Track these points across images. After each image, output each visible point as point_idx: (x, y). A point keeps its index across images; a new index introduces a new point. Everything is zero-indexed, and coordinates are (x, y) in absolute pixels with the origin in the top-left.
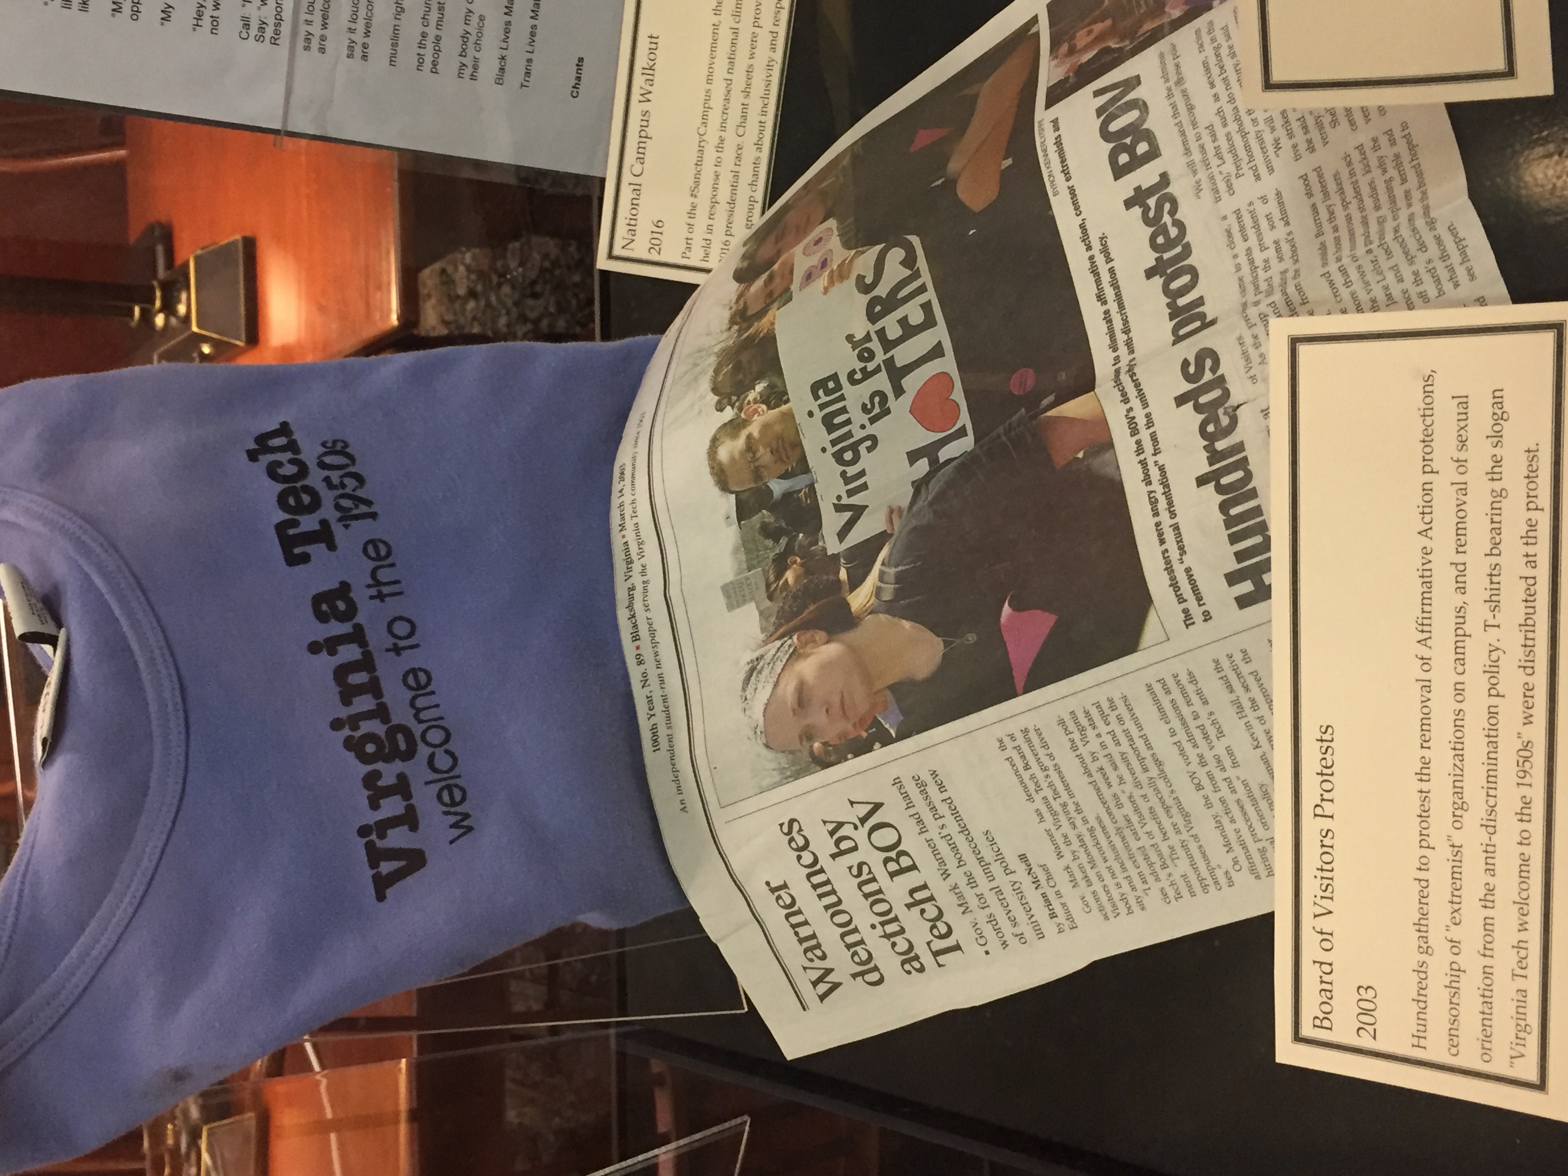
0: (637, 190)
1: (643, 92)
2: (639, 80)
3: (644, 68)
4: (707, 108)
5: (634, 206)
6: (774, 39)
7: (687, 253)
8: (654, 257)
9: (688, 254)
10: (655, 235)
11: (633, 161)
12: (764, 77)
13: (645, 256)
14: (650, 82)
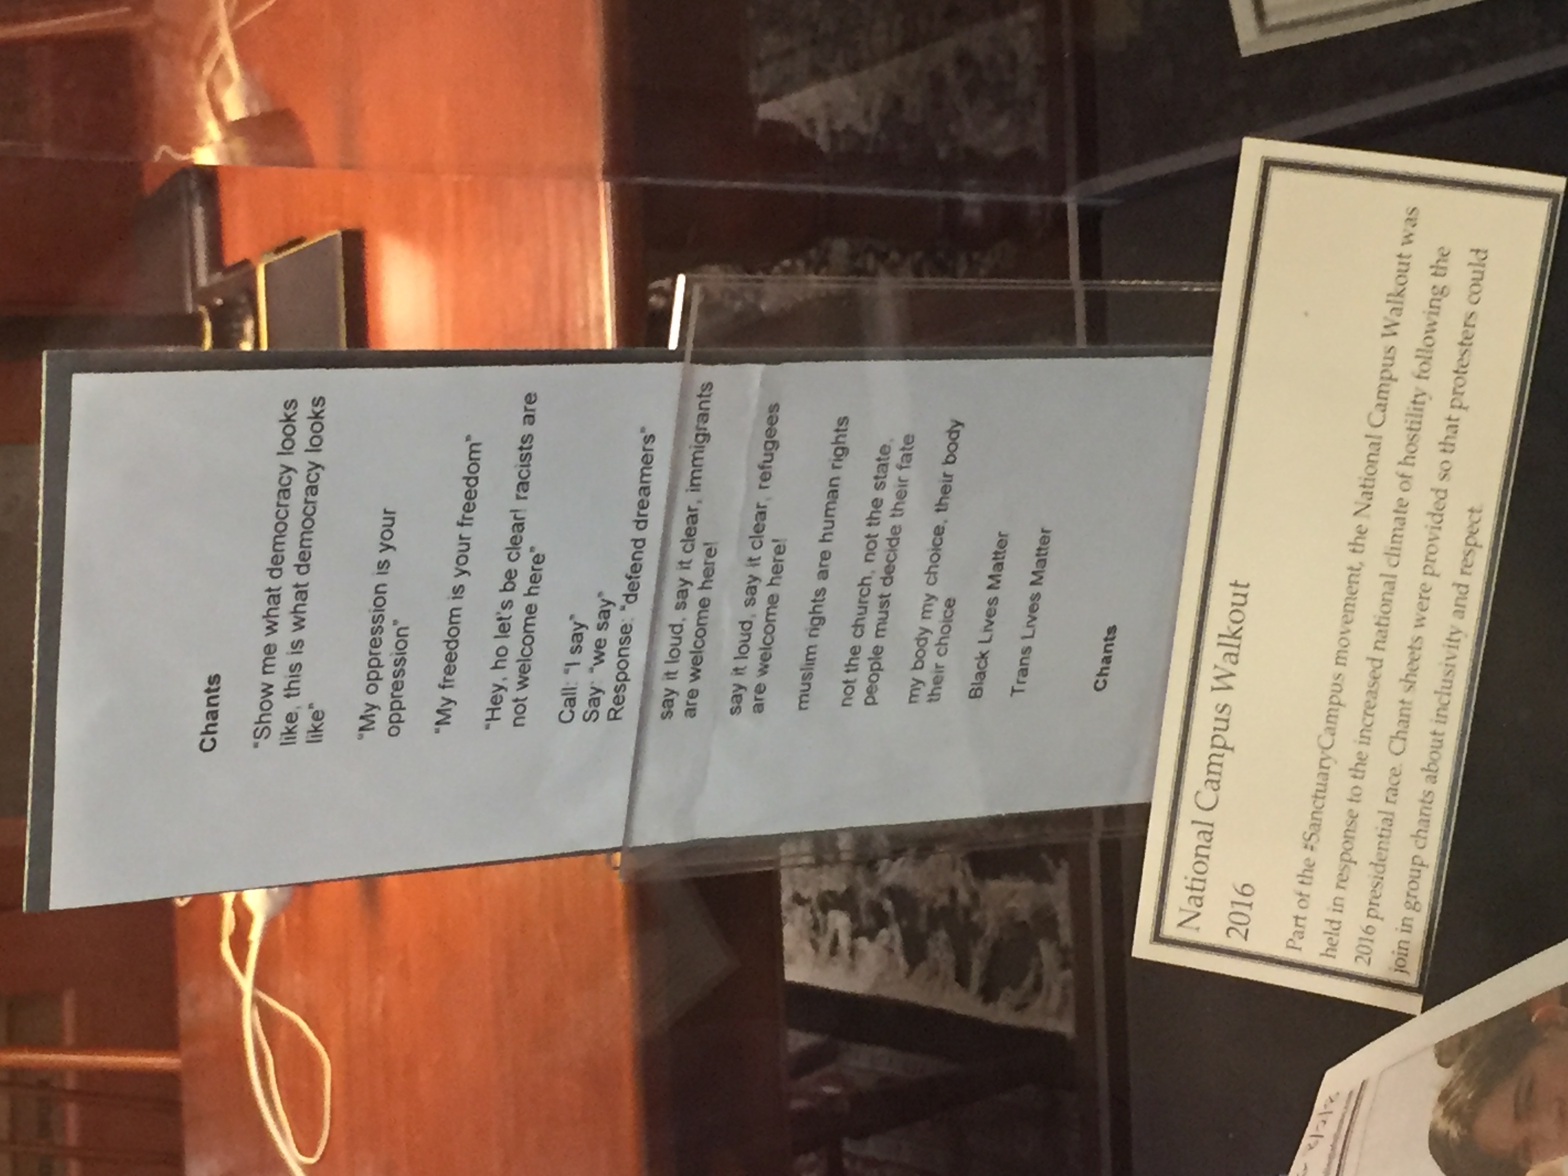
0: (1207, 833)
1: (1219, 673)
2: (1211, 653)
3: (1220, 636)
4: (1335, 704)
5: (1201, 858)
6: (1464, 596)
7: (1296, 939)
8: (1235, 942)
9: (1299, 943)
10: (1238, 908)
11: (1200, 786)
12: (1443, 659)
13: (1218, 939)
14: (1233, 657)
